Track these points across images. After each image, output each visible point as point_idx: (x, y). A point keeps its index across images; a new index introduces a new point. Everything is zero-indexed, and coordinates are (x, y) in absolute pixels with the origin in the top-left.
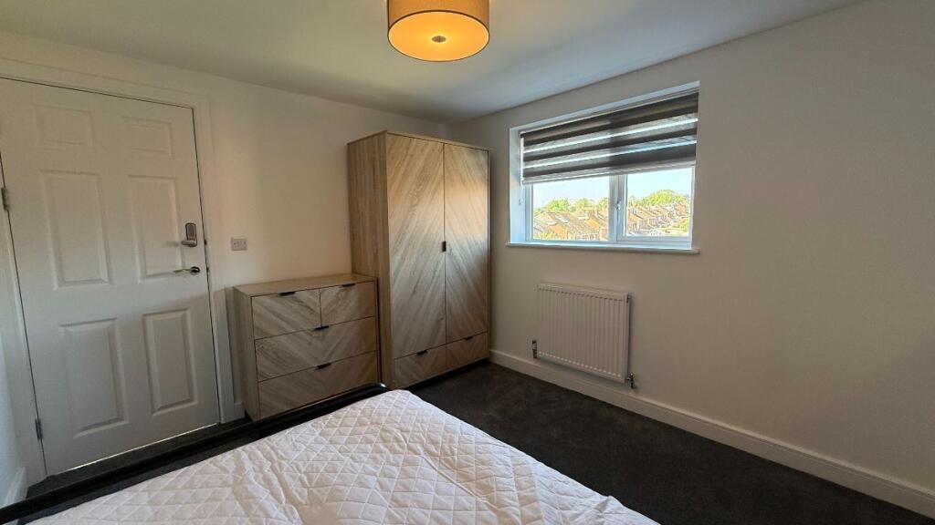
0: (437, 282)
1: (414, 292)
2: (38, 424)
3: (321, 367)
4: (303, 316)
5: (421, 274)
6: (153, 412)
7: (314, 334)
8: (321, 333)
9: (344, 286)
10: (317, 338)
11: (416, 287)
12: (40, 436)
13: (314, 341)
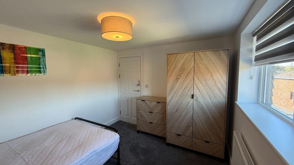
0: (188, 110)
1: (176, 111)
2: (120, 111)
3: (150, 123)
4: (147, 108)
5: (180, 105)
6: (132, 117)
7: (149, 113)
8: (151, 113)
9: (157, 102)
10: (150, 115)
11: (177, 109)
12: (120, 113)
13: (149, 115)
